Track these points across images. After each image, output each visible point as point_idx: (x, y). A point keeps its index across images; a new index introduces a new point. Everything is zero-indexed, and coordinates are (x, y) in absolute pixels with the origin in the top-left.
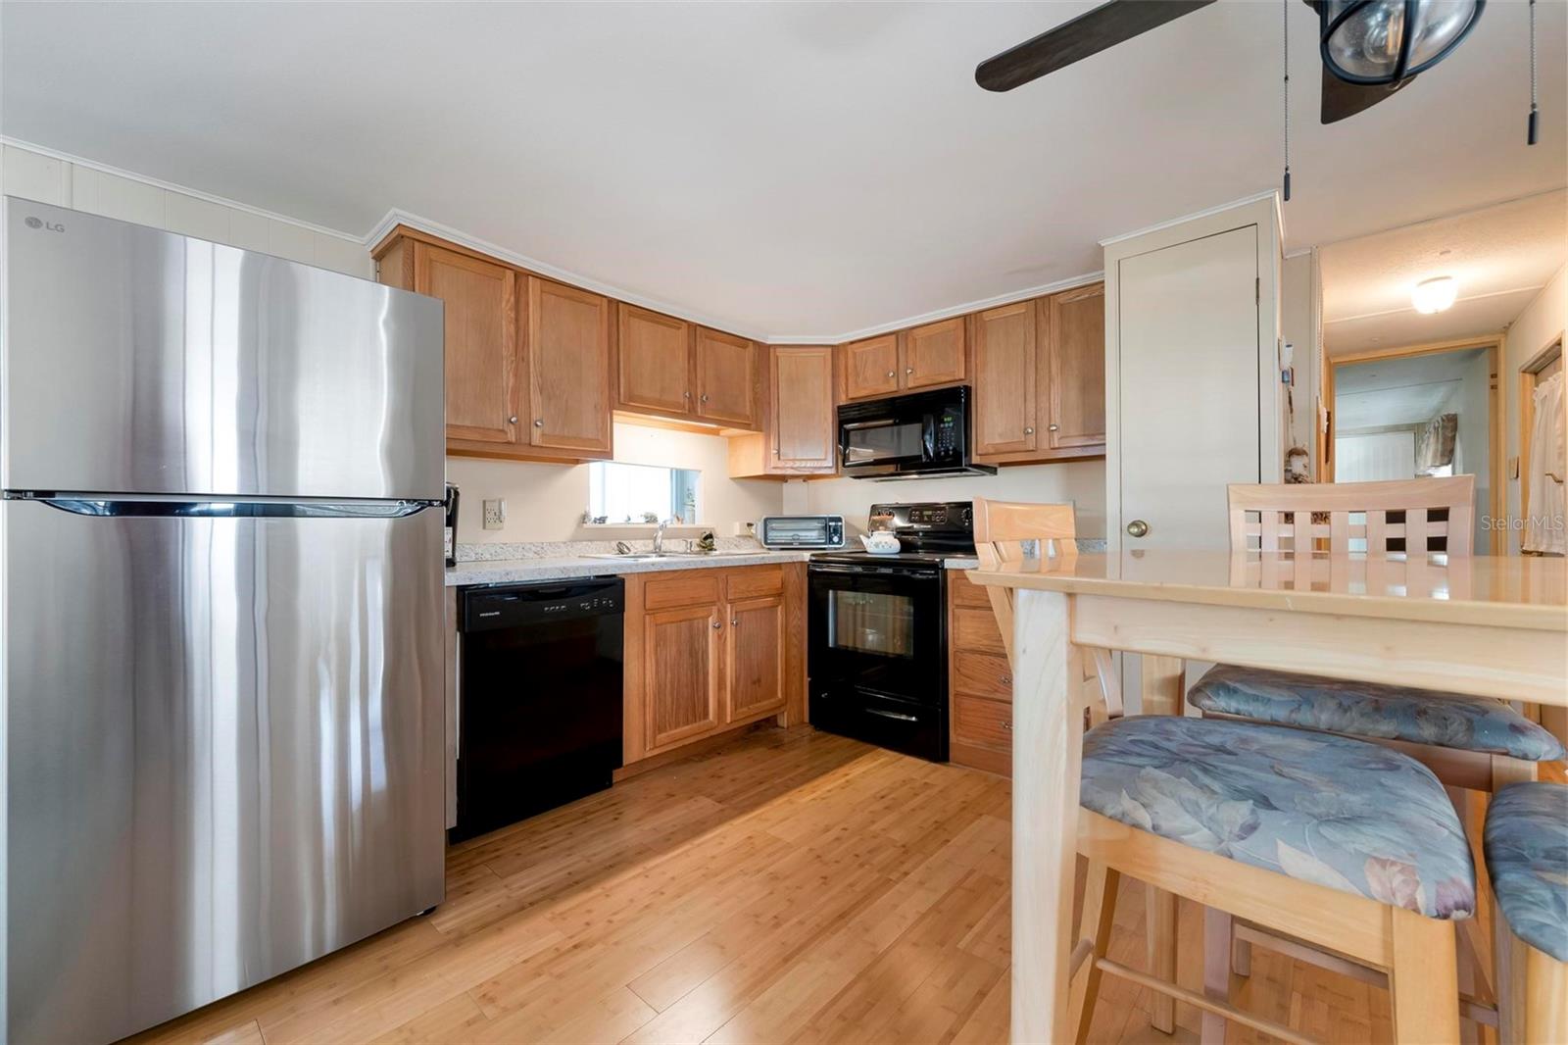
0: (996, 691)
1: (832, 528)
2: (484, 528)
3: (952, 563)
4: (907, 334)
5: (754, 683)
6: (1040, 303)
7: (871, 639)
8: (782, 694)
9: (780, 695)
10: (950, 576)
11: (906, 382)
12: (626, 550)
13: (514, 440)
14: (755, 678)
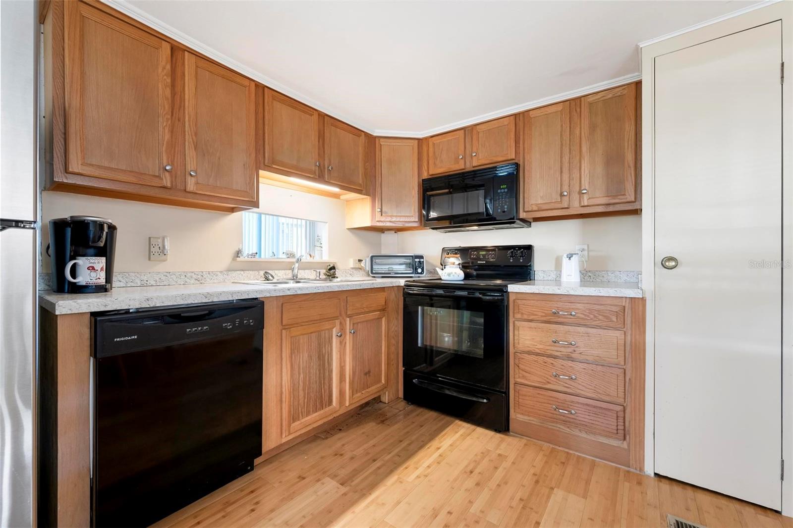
0: (549, 383)
1: (416, 263)
2: (149, 259)
3: (513, 288)
4: (472, 128)
5: (366, 374)
6: (573, 103)
7: (447, 340)
8: (385, 381)
9: (383, 381)
10: (512, 298)
11: (471, 162)
12: (270, 277)
13: (169, 185)
14: (367, 370)
